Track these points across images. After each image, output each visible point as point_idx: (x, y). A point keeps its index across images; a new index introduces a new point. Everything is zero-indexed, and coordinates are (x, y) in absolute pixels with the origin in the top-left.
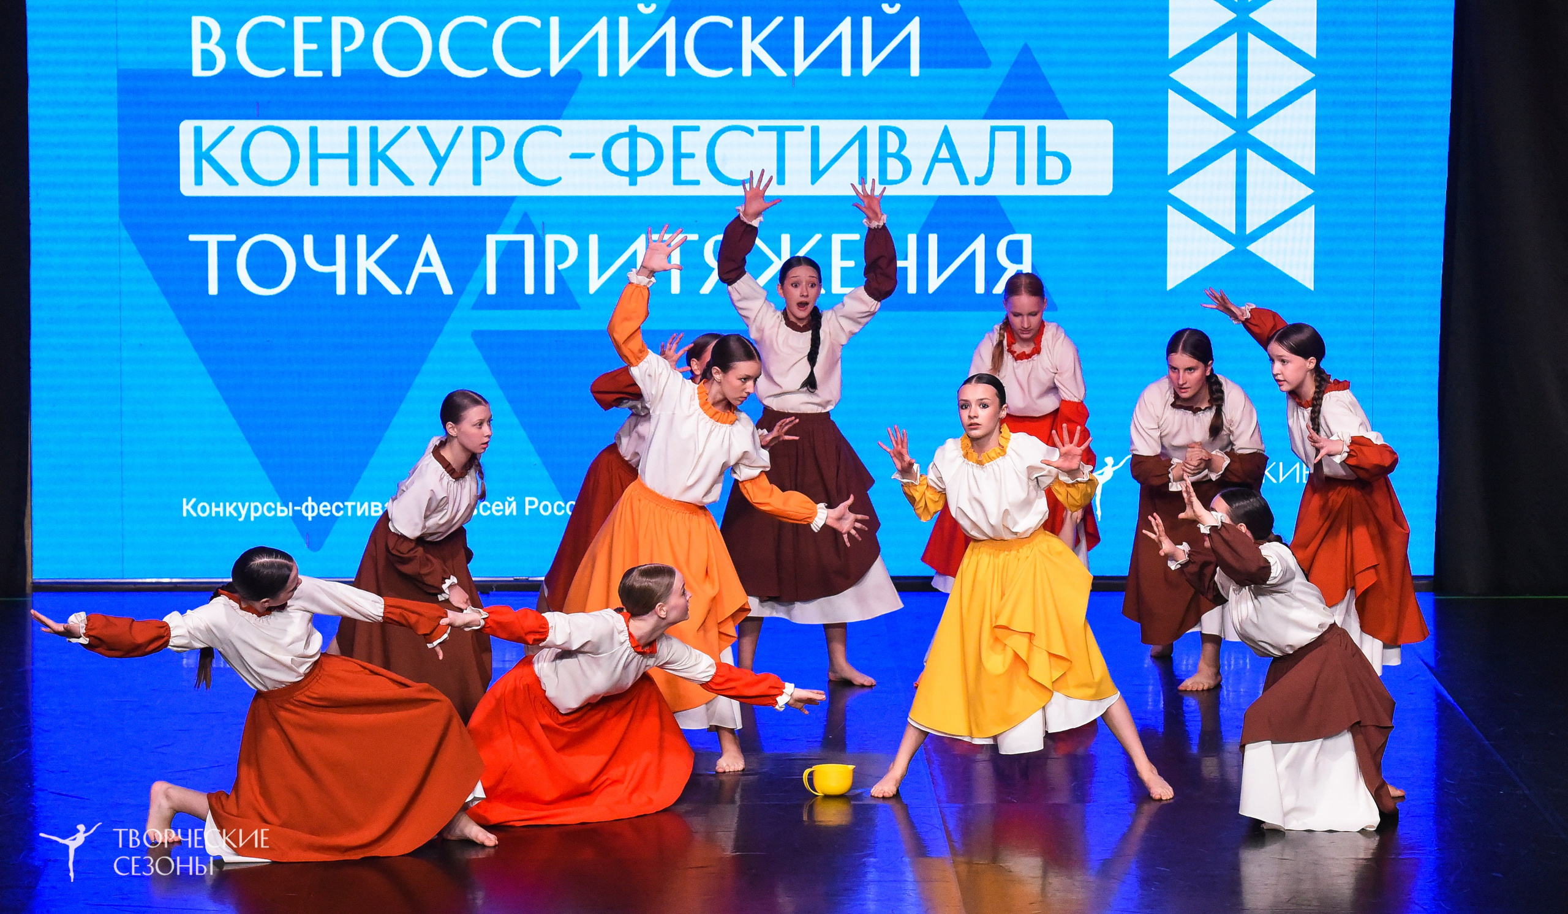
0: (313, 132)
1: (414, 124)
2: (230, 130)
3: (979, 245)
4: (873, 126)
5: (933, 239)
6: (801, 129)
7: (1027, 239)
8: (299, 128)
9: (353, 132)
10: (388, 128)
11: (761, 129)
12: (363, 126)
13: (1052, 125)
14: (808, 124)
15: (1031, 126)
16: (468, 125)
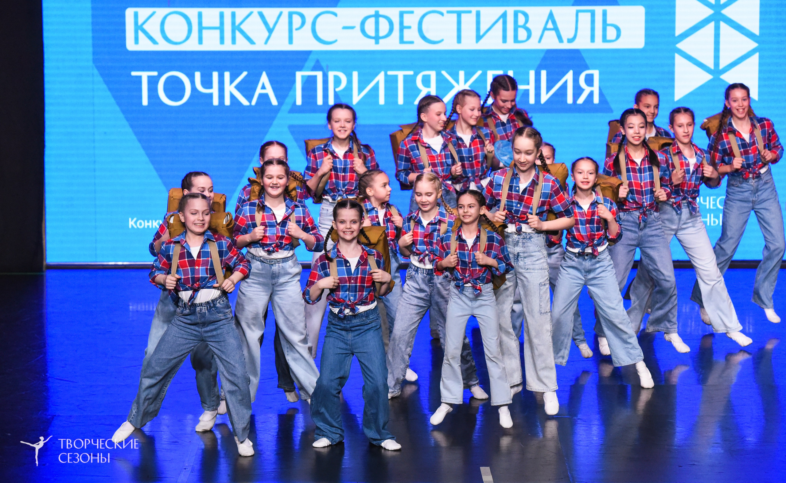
0: (200, 15)
1: (256, 10)
2: (154, 13)
3: (569, 77)
4: (510, 11)
5: (544, 73)
6: (470, 12)
7: (596, 73)
8: (192, 12)
9: (222, 16)
10: (241, 12)
11: (448, 12)
12: (228, 12)
13: (610, 9)
14: (474, 9)
15: (599, 10)
16: (286, 11)
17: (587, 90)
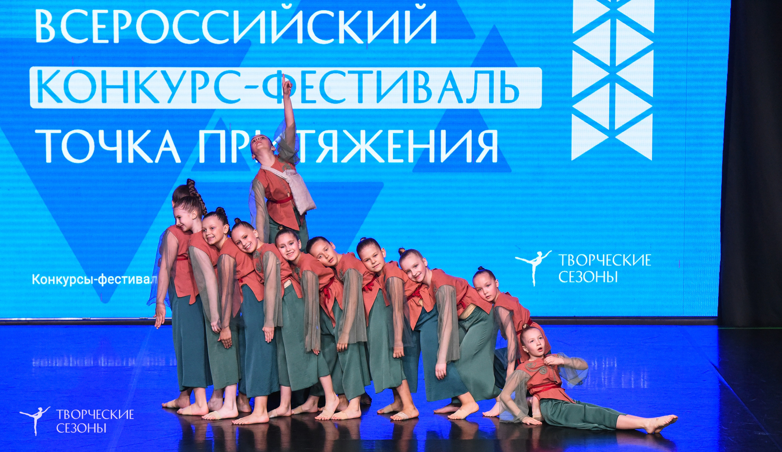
0: (104, 73)
1: (159, 69)
2: (58, 72)
3: (469, 136)
4: (411, 71)
5: (443, 133)
6: (371, 72)
7: (495, 133)
8: (96, 71)
9: (125, 73)
10: (144, 72)
11: (350, 72)
12: (131, 70)
13: (508, 70)
14: (375, 70)
15: (497, 71)
16: (189, 70)
17: (486, 149)
